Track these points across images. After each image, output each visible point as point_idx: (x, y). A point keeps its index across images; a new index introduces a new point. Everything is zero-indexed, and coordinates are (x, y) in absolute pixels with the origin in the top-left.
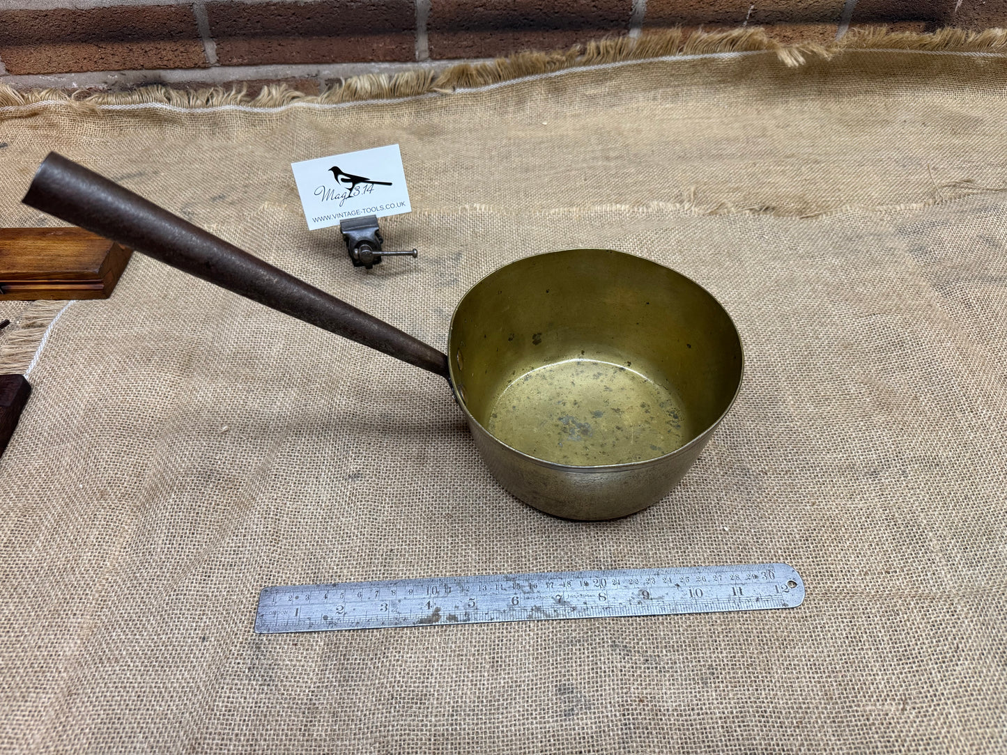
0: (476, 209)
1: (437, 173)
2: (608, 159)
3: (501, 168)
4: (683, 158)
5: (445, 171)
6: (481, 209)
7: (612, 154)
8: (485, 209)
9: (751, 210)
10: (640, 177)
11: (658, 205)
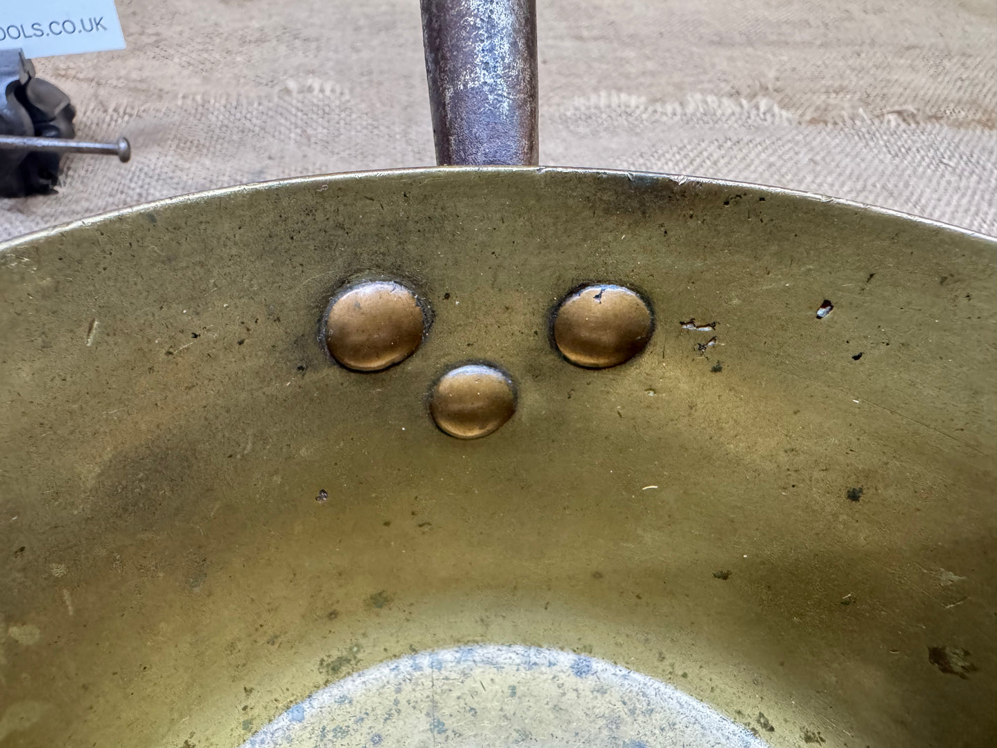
0: (310, 89)
1: (243, 41)
2: (580, 38)
3: (375, 42)
4: (720, 42)
5: (261, 41)
6: (322, 91)
7: (585, 33)
8: (333, 91)
9: (899, 113)
10: (650, 65)
11: (705, 102)
